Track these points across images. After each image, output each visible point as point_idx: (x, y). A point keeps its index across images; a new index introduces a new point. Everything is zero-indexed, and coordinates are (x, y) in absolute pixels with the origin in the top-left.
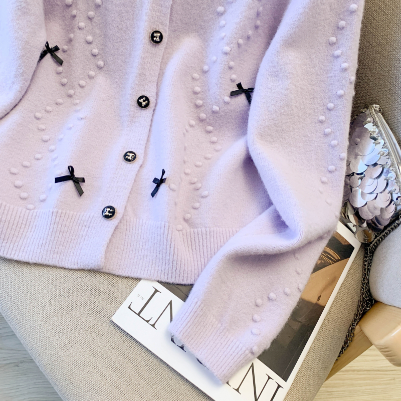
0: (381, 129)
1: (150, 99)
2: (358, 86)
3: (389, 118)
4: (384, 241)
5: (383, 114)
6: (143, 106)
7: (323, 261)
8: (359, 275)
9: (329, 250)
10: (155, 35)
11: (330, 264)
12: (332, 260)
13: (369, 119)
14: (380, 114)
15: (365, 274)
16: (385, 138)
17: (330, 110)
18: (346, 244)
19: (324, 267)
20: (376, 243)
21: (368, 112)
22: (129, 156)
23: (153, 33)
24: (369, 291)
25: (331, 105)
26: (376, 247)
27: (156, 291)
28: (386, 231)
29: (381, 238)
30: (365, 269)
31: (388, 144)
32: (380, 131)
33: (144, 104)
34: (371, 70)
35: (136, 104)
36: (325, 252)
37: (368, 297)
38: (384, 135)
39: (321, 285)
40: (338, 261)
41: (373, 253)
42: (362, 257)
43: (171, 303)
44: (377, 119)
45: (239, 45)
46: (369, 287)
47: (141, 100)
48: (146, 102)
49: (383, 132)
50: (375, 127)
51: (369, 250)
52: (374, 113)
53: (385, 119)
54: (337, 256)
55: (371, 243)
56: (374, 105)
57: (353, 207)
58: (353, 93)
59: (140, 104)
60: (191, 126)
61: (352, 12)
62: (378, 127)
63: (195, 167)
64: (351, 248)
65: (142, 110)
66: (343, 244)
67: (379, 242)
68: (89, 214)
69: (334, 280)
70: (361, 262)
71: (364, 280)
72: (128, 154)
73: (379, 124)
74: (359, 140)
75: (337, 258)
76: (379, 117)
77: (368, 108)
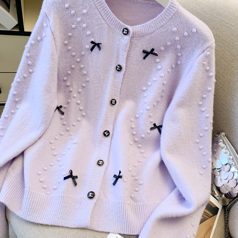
0: (227, 145)
1: (110, 132)
2: (214, 125)
3: (230, 139)
4: (234, 205)
5: (227, 137)
6: (106, 135)
7: (204, 217)
8: (223, 224)
9: (207, 211)
10: (113, 101)
11: (208, 219)
12: (209, 217)
13: (221, 140)
14: (225, 137)
15: (226, 223)
16: (230, 150)
17: (201, 137)
18: (215, 207)
20: (230, 206)
21: (219, 136)
22: (100, 163)
23: (112, 100)
24: (229, 233)
25: (201, 135)
26: (230, 208)
28: (235, 200)
29: (233, 203)
30: (226, 221)
31: (232, 154)
32: (227, 147)
33: (107, 134)
34: (219, 116)
35: (102, 135)
36: (205, 212)
37: (229, 236)
38: (229, 149)
39: (204, 232)
40: (211, 217)
41: (229, 211)
42: (223, 213)
44: (225, 140)
45: (154, 106)
46: (229, 231)
47: (105, 133)
48: (108, 134)
49: (228, 147)
50: (224, 144)
51: (227, 210)
52: (223, 137)
53: (228, 140)
54: (211, 214)
55: (228, 206)
56: (222, 133)
57: (216, 186)
58: (212, 128)
59: (105, 135)
60: (131, 145)
61: (209, 91)
62: (226, 145)
63: (134, 167)
64: (217, 209)
65: (106, 138)
66: (213, 207)
67: (232, 205)
68: (80, 196)
69: (211, 228)
70: (223, 217)
71: (226, 227)
72: (100, 161)
73: (226, 143)
74: (216, 150)
75: (211, 215)
76: (225, 139)
77: (219, 134)
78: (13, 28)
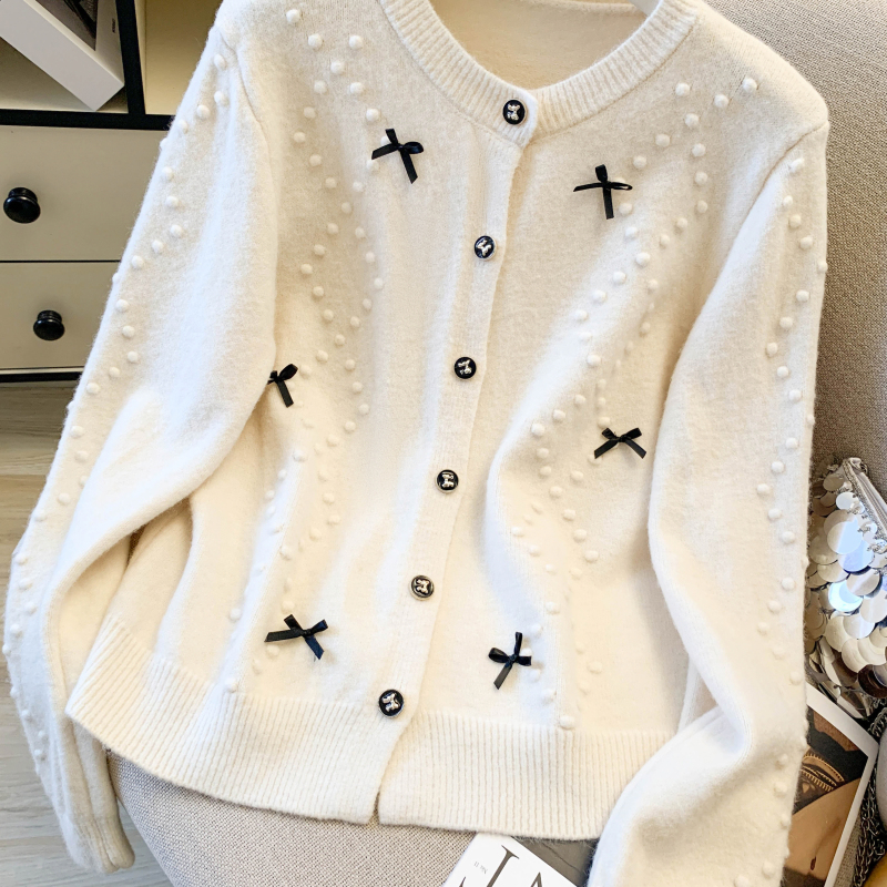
0: (869, 502)
3: (881, 481)
5: (868, 475)
7: (813, 787)
11: (827, 792)
12: (830, 784)
13: (845, 485)
14: (863, 474)
16: (879, 520)
18: (852, 749)
19: (817, 797)
21: (841, 472)
31: (885, 531)
32: (867, 507)
38: (877, 515)
40: (840, 784)
44: (859, 484)
49: (873, 508)
50: (857, 498)
52: (853, 473)
53: (873, 483)
56: (852, 459)
62: (863, 500)
64: (862, 758)
66: (847, 748)
73: (864, 494)
75: (837, 780)
76: (862, 480)
77: (840, 465)
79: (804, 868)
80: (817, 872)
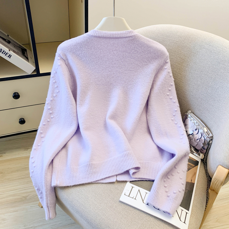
5: (193, 113)
7: (189, 168)
8: (204, 171)
9: (190, 164)
11: (192, 168)
13: (189, 116)
15: (206, 171)
16: (196, 120)
18: (195, 160)
21: (188, 114)
26: (206, 159)
27: (133, 187)
30: (205, 169)
31: (198, 122)
32: (194, 118)
34: (184, 100)
36: (188, 164)
39: (191, 176)
40: (194, 167)
41: (206, 163)
42: (203, 165)
43: (139, 190)
44: (191, 115)
51: (204, 161)
52: (190, 113)
54: (193, 165)
56: (189, 111)
57: (193, 146)
62: (193, 117)
64: (197, 162)
69: (195, 174)
70: (203, 167)
71: (206, 173)
78: (33, 72)
79: (190, 181)
80: (193, 182)
